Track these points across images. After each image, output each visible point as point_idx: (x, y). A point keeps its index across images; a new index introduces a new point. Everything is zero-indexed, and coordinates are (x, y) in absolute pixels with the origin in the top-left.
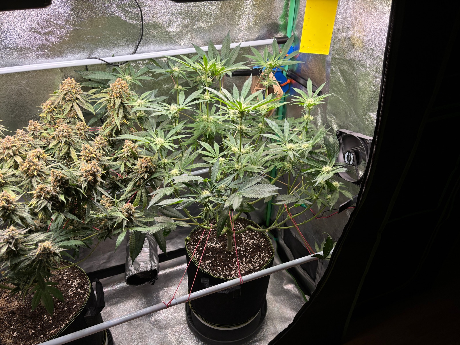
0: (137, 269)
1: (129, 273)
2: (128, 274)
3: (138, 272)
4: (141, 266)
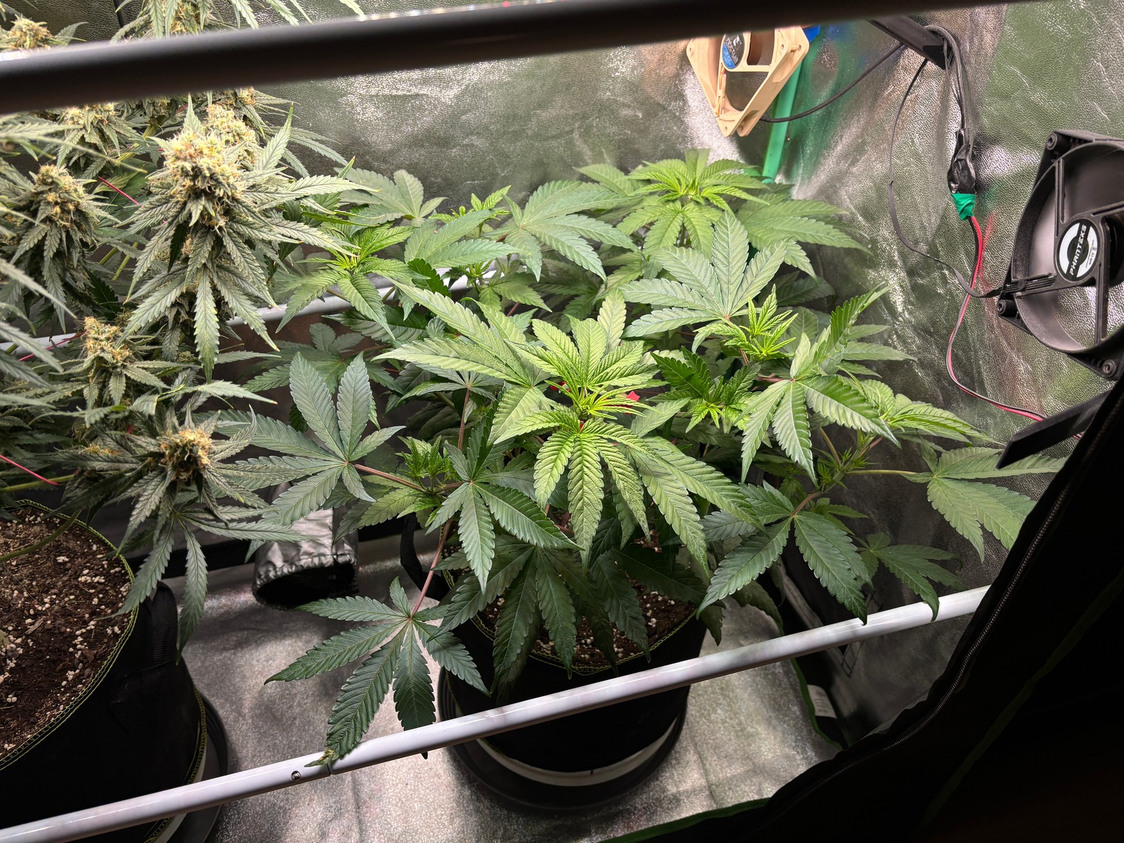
0: (290, 559)
1: (267, 572)
2: (262, 573)
3: (293, 569)
4: (302, 550)
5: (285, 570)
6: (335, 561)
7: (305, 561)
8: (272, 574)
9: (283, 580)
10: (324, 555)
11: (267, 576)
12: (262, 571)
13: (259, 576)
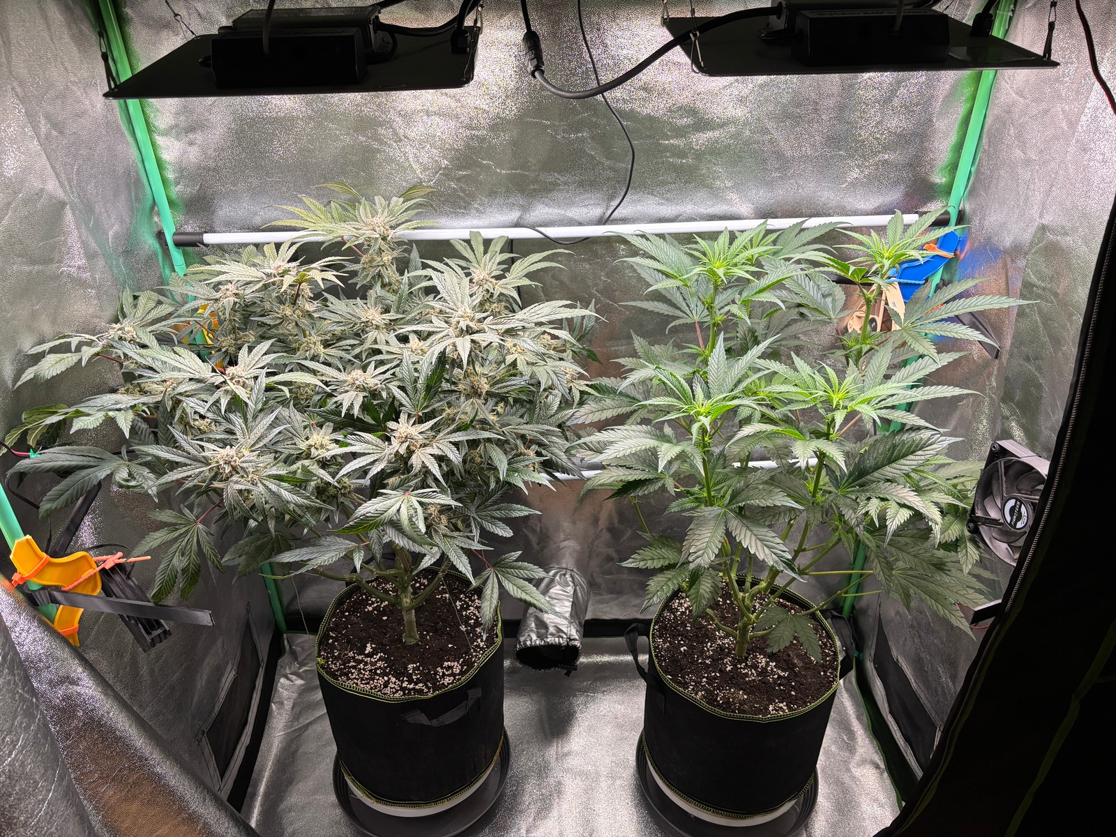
0: (541, 637)
1: (525, 641)
2: (522, 641)
3: (542, 643)
4: (550, 631)
5: (538, 642)
6: (568, 642)
7: (550, 640)
8: (528, 644)
9: (534, 649)
10: (562, 638)
11: (525, 644)
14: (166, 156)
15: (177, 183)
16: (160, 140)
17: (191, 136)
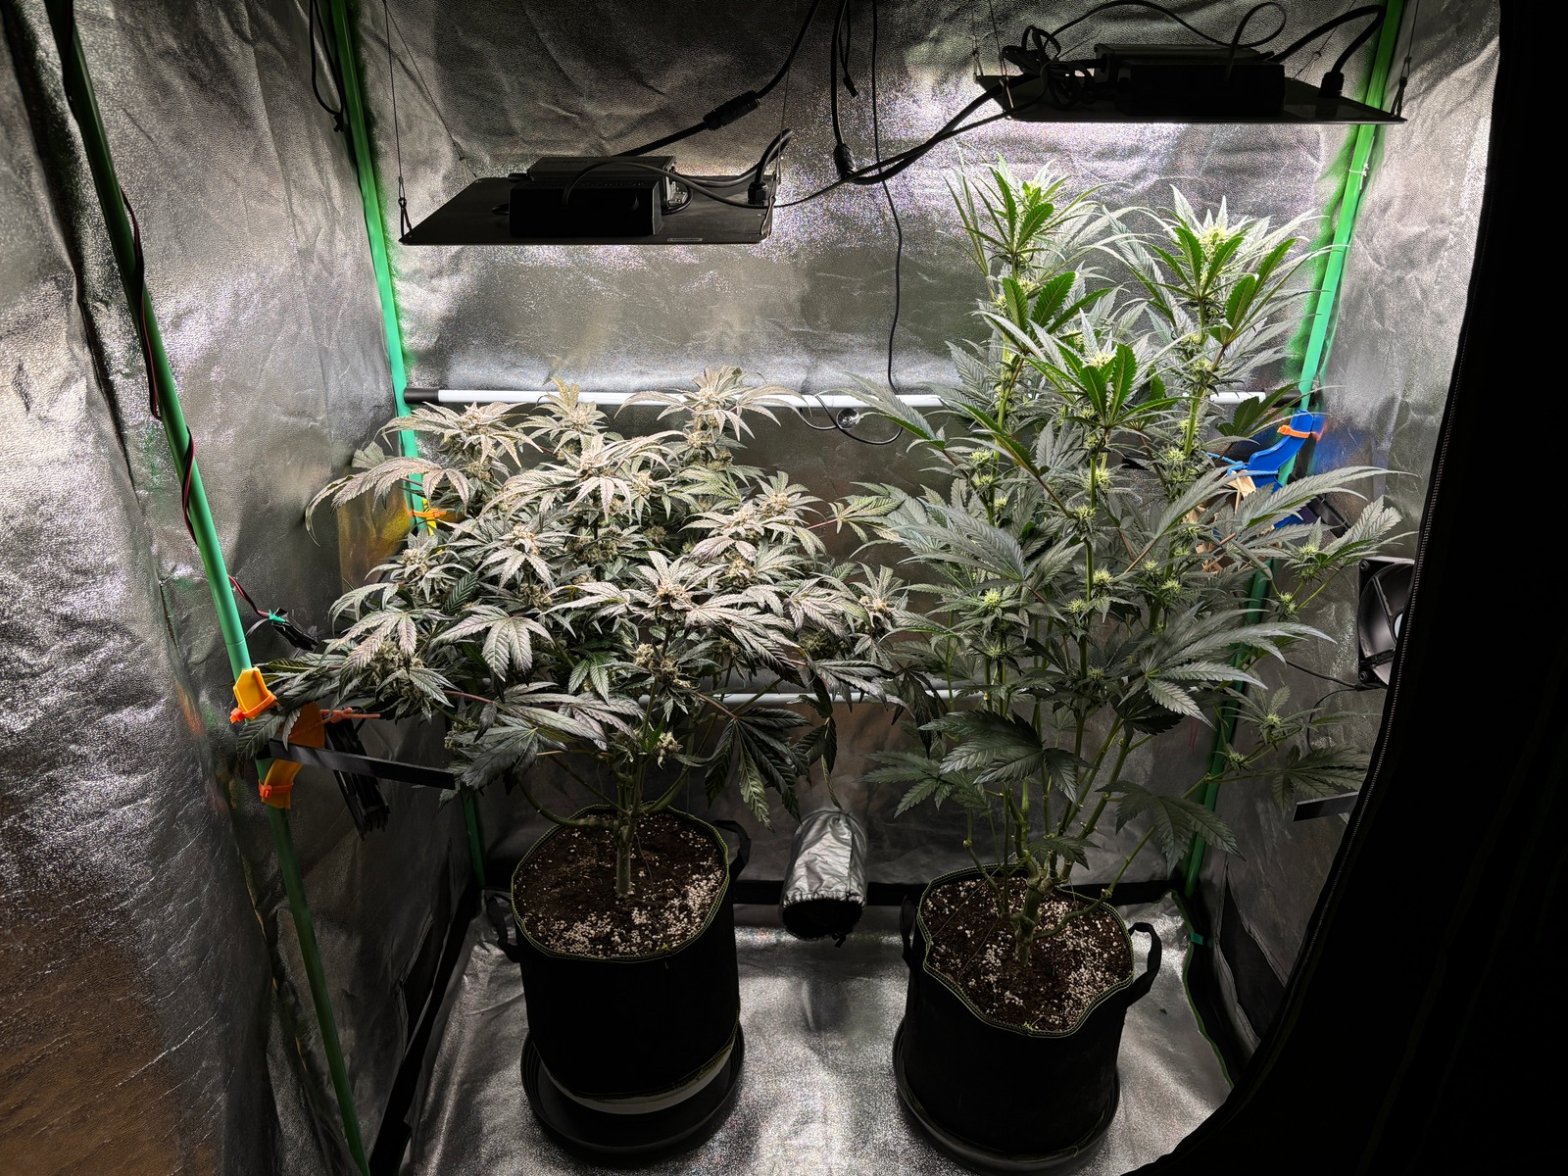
0: (814, 889)
1: (794, 896)
2: (790, 896)
3: (816, 897)
4: (824, 884)
5: (810, 896)
6: (847, 897)
7: (825, 893)
8: (798, 898)
9: (805, 904)
10: (840, 891)
11: (794, 899)
12: (790, 895)
13: (787, 898)
14: (403, 303)
15: (412, 334)
16: (400, 285)
17: (435, 282)
